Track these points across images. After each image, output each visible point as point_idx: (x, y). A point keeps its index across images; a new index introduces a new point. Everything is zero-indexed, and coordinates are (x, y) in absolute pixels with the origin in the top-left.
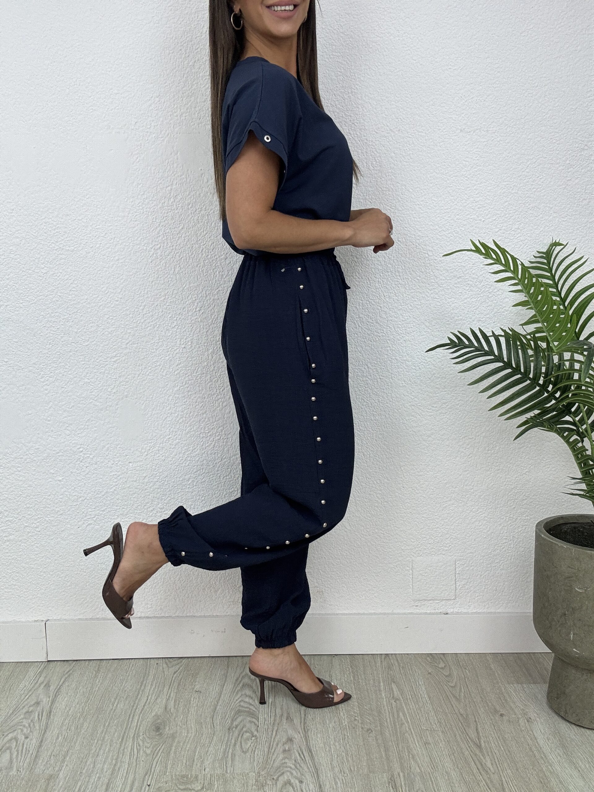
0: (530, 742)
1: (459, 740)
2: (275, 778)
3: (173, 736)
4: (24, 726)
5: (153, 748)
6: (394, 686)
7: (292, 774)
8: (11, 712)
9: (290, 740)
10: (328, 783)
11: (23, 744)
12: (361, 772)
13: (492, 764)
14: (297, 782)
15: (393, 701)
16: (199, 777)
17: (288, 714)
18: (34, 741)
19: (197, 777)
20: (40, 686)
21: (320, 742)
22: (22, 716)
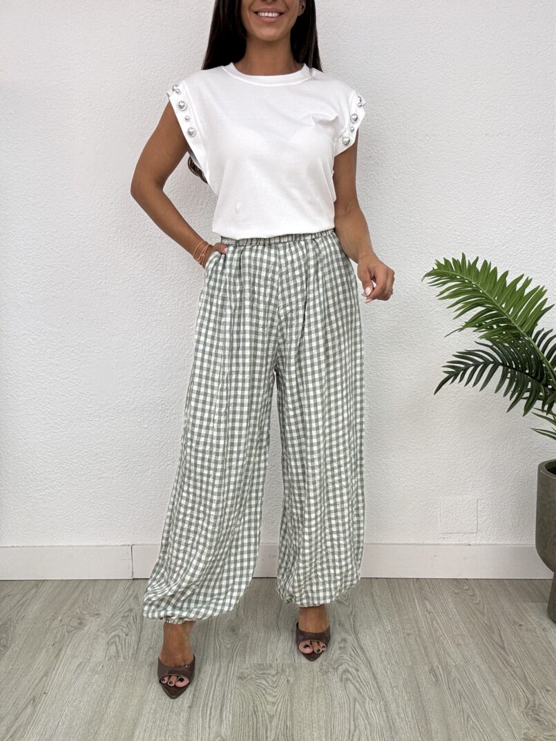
0: (546, 645)
1: (486, 643)
2: (335, 667)
3: (247, 636)
4: (123, 626)
5: (232, 643)
6: (427, 603)
7: (349, 664)
8: (110, 616)
9: (344, 640)
10: (379, 672)
11: (125, 641)
12: (406, 664)
13: (515, 661)
14: (354, 671)
15: (427, 613)
16: (273, 666)
17: (340, 621)
18: (133, 638)
19: (271, 665)
20: (130, 597)
21: (369, 641)
22: (120, 619)
